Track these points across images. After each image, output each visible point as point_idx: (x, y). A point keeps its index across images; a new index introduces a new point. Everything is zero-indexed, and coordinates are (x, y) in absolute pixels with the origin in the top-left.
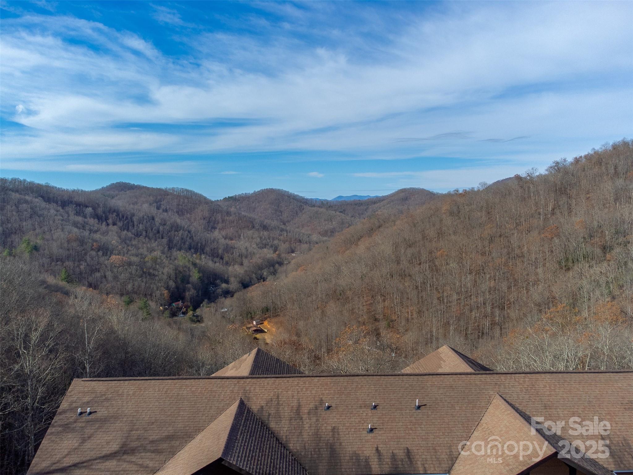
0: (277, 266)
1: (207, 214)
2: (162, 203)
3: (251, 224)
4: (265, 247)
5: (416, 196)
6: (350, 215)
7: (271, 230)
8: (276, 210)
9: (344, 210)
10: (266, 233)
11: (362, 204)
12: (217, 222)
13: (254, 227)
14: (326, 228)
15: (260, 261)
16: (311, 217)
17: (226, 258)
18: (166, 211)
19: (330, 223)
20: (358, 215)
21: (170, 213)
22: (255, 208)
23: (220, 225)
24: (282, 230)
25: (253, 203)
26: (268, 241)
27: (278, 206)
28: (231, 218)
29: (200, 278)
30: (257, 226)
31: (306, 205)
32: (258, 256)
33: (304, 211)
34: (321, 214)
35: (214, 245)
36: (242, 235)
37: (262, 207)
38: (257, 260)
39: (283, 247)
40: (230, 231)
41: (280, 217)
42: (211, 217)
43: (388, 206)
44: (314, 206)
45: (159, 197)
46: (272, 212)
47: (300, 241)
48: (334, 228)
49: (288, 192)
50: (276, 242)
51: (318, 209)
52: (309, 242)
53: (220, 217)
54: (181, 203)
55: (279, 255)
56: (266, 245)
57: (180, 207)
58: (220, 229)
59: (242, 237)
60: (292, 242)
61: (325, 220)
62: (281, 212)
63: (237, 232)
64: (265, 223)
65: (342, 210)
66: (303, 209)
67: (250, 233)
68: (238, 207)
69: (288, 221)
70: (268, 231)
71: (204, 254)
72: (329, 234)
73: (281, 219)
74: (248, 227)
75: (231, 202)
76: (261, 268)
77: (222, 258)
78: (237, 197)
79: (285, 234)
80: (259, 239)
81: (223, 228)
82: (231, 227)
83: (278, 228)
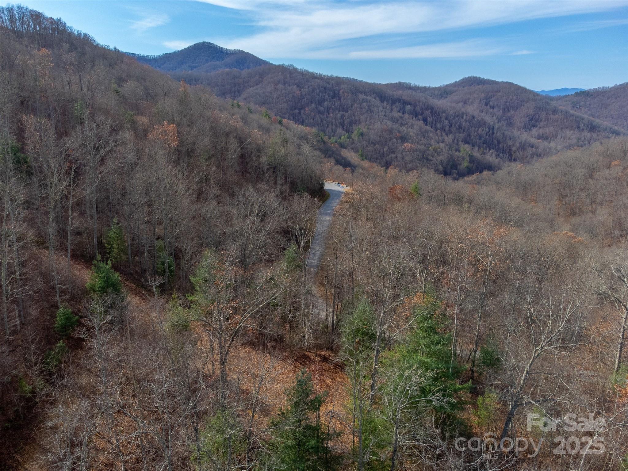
1: (531, 112)
2: (491, 99)
3: (576, 124)
7: (599, 131)
10: (589, 134)
12: (539, 120)
13: (578, 127)
18: (493, 108)
21: (495, 110)
22: (609, 105)
23: (542, 124)
25: (608, 98)
28: (556, 116)
29: (468, 167)
30: (583, 127)
37: (619, 103)
40: (550, 130)
42: (535, 115)
45: (490, 94)
53: (544, 116)
54: (509, 100)
57: (507, 104)
58: (540, 127)
63: (557, 131)
64: (595, 124)
67: (569, 133)
68: (588, 103)
70: (594, 132)
74: (572, 127)
75: (582, 97)
81: (543, 126)
82: (552, 126)
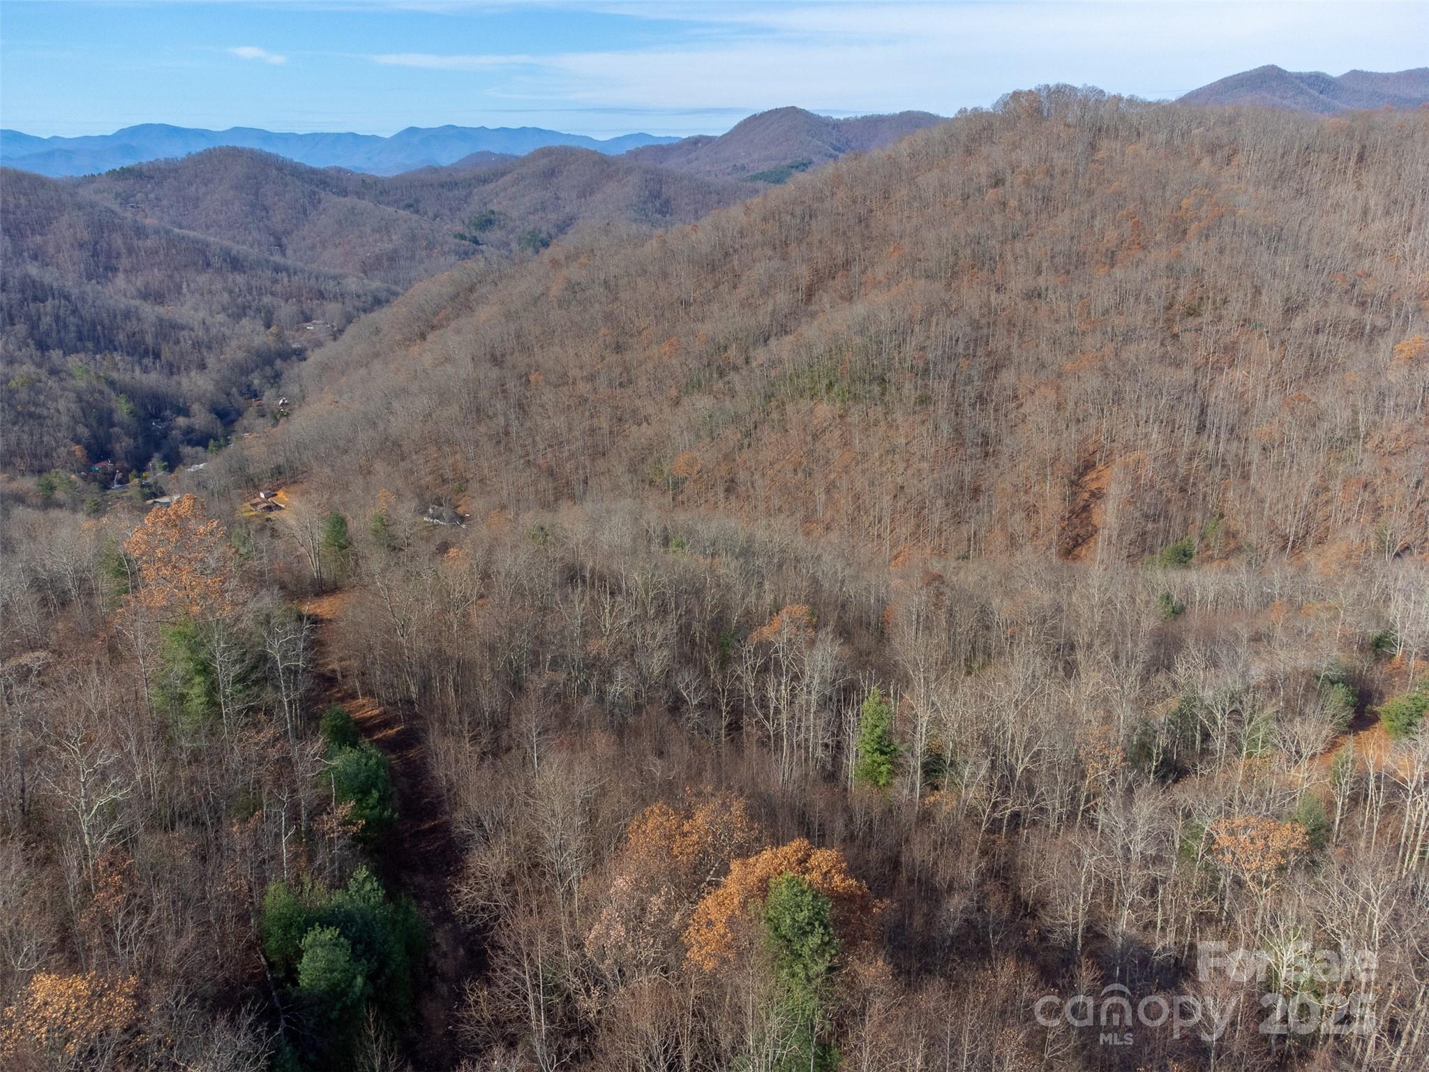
0: (278, 363)
1: (84, 234)
3: (201, 258)
4: (245, 315)
5: (573, 167)
6: (430, 214)
7: (251, 269)
8: (253, 206)
9: (417, 201)
10: (240, 279)
11: (456, 184)
12: (114, 254)
13: (208, 265)
14: (377, 250)
15: (241, 355)
16: (339, 223)
17: (166, 354)
19: (385, 238)
20: (448, 213)
22: (198, 199)
23: (125, 262)
24: (277, 269)
25: (190, 184)
26: (249, 297)
27: (256, 194)
28: (149, 243)
29: (132, 412)
30: (216, 262)
31: (324, 189)
32: (234, 343)
33: (321, 207)
34: (362, 214)
35: (132, 325)
36: (184, 286)
37: (217, 196)
38: (234, 352)
39: (286, 311)
40: (156, 277)
41: (266, 222)
42: (96, 243)
43: (514, 189)
44: (344, 193)
46: (244, 208)
47: (321, 295)
48: (395, 251)
49: (277, 156)
50: (267, 299)
51: (356, 200)
52: (341, 295)
53: (120, 242)
54: (10, 207)
55: (279, 336)
56: (244, 308)
58: (126, 271)
59: (185, 290)
60: (303, 299)
61: (373, 230)
62: (266, 209)
63: (171, 277)
64: (234, 252)
65: (411, 201)
66: (320, 202)
67: (203, 279)
68: (152, 196)
69: (287, 233)
70: (245, 272)
71: (116, 350)
72: (386, 263)
73: (267, 227)
74: (195, 264)
75: (131, 182)
76: (245, 371)
77: (157, 356)
78: (144, 170)
79: (286, 280)
80: (226, 295)
81: (133, 267)
82: (152, 265)
83: (268, 261)
